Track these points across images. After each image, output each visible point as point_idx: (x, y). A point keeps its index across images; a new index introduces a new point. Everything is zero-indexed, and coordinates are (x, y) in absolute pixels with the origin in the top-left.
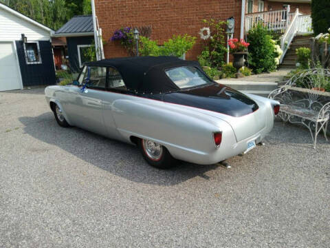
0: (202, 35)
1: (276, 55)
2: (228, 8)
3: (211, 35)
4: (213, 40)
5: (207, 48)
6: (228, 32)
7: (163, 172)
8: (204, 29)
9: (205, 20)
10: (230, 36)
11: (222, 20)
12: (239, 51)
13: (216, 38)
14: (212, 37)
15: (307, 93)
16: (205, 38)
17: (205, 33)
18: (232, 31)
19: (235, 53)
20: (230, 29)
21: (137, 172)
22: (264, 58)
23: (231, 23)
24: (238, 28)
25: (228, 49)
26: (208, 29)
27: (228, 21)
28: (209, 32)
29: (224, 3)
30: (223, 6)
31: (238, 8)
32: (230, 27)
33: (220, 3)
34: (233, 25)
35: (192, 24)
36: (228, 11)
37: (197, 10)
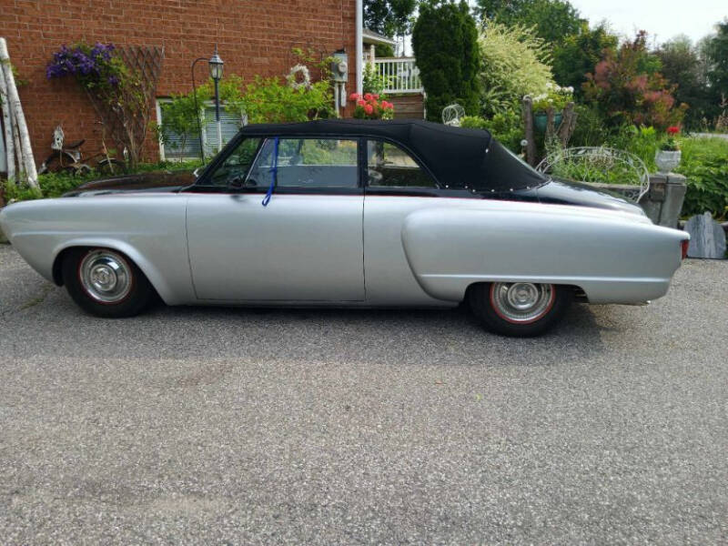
0: (294, 81)
2: (330, 30)
6: (338, 79)
8: (298, 68)
10: (340, 88)
17: (299, 76)
18: (345, 78)
20: (342, 74)
23: (343, 61)
24: (351, 74)
25: (338, 112)
26: (305, 69)
27: (337, 57)
28: (308, 78)
29: (322, 18)
30: (321, 23)
31: (349, 32)
32: (341, 69)
33: (315, 17)
34: (345, 64)
35: (262, 55)
36: (330, 36)
37: (269, 25)
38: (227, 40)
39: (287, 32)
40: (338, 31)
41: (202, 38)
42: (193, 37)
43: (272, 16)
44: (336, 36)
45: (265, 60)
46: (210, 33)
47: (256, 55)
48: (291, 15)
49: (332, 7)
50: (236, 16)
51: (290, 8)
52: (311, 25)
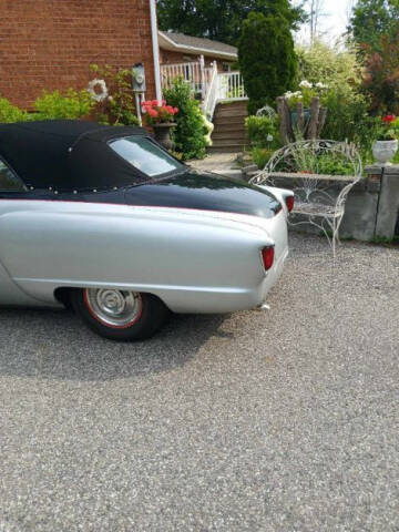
0: (94, 93)
1: (205, 131)
2: (129, 47)
3: (110, 93)
4: (114, 103)
5: (106, 117)
6: (136, 89)
7: (143, 347)
8: (96, 82)
9: (95, 66)
10: (140, 97)
11: (124, 68)
12: (162, 122)
13: (118, 100)
14: (111, 98)
15: (299, 179)
16: (99, 98)
17: (98, 89)
18: (143, 88)
19: (158, 124)
20: (140, 85)
21: (91, 361)
22: (192, 136)
23: (140, 74)
24: (151, 84)
25: (140, 118)
26: (102, 82)
27: (134, 70)
28: (105, 89)
29: (122, 37)
30: (121, 42)
31: (147, 47)
32: (139, 81)
33: (115, 37)
34: (143, 76)
35: (70, 74)
36: (130, 52)
37: (74, 47)
38: (38, 63)
39: (90, 52)
40: (138, 47)
41: (18, 63)
42: (9, 63)
43: (76, 40)
44: (135, 53)
45: (74, 78)
46: (23, 58)
47: (65, 74)
48: (93, 37)
49: (130, 27)
50: (45, 41)
51: (92, 31)
52: (111, 44)
